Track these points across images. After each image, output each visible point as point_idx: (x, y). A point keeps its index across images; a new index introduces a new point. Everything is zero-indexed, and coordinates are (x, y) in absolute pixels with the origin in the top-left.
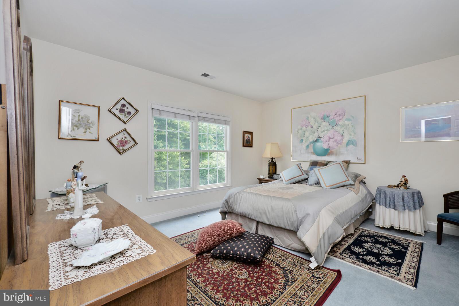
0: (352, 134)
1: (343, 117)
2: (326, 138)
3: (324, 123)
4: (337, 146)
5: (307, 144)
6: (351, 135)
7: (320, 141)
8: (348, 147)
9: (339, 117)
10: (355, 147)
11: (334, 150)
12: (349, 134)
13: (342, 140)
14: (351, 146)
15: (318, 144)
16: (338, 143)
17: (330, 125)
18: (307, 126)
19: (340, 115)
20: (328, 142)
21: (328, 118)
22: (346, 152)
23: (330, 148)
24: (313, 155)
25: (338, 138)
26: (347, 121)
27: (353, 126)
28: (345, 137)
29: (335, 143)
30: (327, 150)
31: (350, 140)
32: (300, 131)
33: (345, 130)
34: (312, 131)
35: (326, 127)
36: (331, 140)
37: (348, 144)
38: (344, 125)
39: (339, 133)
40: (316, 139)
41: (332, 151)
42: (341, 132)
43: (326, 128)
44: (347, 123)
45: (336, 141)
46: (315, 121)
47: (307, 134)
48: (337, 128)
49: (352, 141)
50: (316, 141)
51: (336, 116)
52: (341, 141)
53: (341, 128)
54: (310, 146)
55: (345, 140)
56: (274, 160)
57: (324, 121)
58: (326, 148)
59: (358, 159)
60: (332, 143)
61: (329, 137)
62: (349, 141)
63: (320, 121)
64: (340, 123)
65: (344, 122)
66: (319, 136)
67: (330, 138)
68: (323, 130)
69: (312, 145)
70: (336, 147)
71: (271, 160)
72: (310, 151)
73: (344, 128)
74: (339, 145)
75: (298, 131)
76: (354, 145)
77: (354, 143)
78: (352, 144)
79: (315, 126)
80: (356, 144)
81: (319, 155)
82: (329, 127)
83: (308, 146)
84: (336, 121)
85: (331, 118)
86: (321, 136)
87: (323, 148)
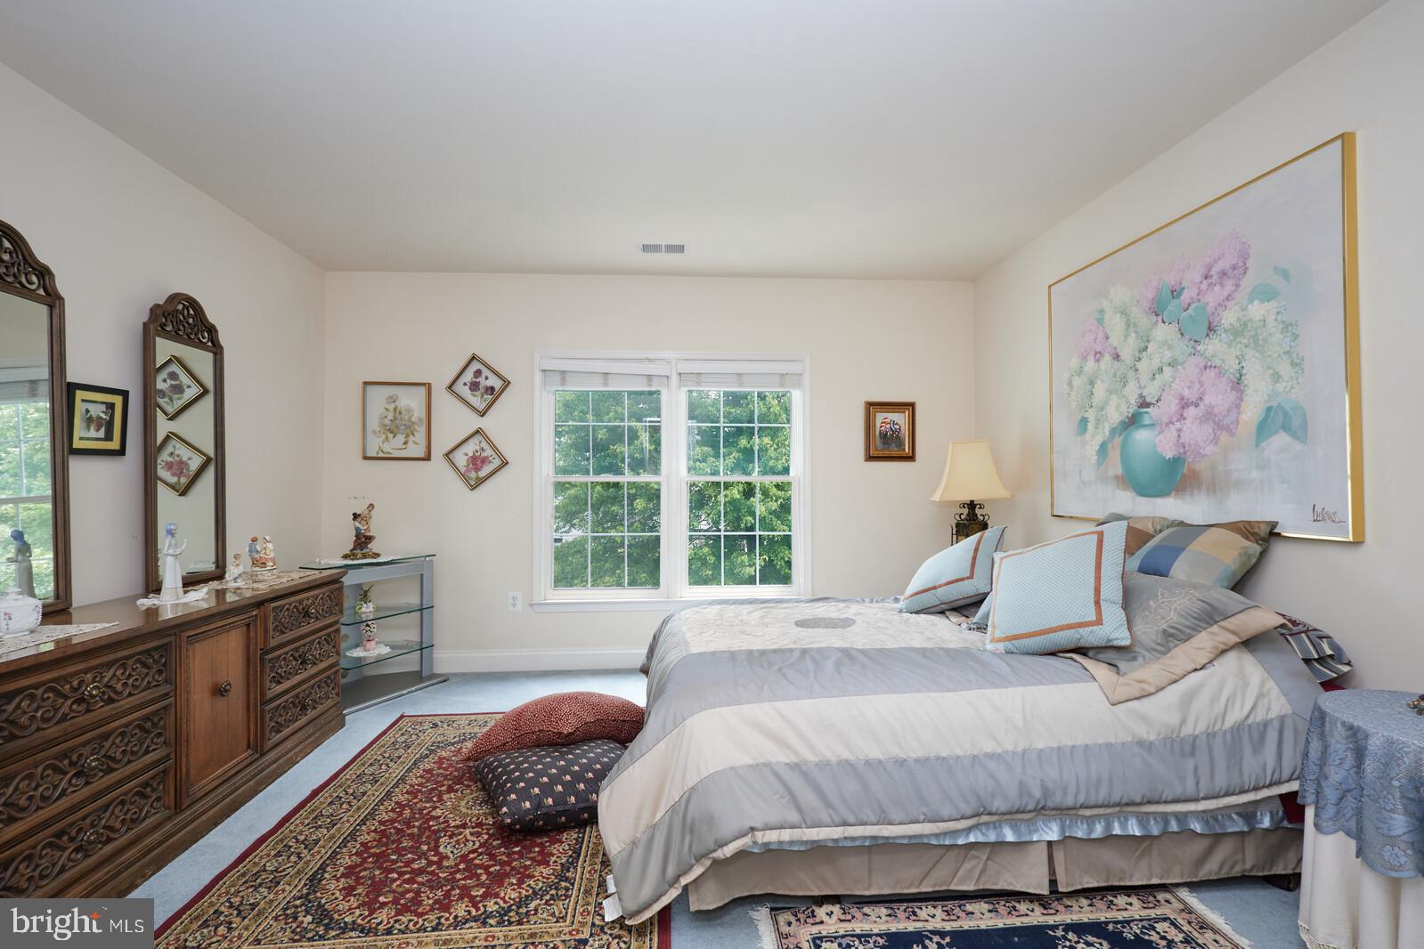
0: (1285, 369)
1: (1237, 286)
2: (1169, 407)
3: (1163, 332)
4: (1215, 441)
5: (1099, 439)
6: (1277, 377)
7: (1147, 421)
8: (1264, 444)
9: (1221, 284)
10: (1298, 447)
11: (1202, 466)
12: (1271, 371)
13: (1238, 407)
14: (1281, 439)
15: (1141, 436)
16: (1221, 424)
17: (1182, 335)
18: (1098, 356)
19: (1223, 274)
20: (1178, 425)
21: (1176, 302)
22: (1255, 474)
23: (1185, 452)
24: (1124, 490)
25: (1218, 398)
26: (1256, 302)
27: (1287, 327)
28: (1249, 391)
29: (1208, 428)
30: (1176, 462)
31: (1274, 404)
32: (1077, 381)
33: (1250, 353)
34: (1115, 375)
35: (1170, 347)
36: (1191, 412)
37: (1264, 429)
38: (1245, 324)
39: (1220, 372)
40: (1131, 411)
41: (1194, 471)
42: (1232, 366)
43: (1168, 354)
44: (1257, 310)
45: (1208, 416)
46: (1128, 326)
47: (1100, 390)
48: (1212, 346)
49: (1285, 414)
50: (1133, 422)
51: (1209, 285)
52: (1232, 417)
53: (1230, 346)
54: (1110, 446)
55: (1251, 412)
56: (978, 511)
57: (1160, 318)
58: (1169, 455)
59: (1319, 517)
60: (1194, 431)
61: (1182, 398)
62: (1269, 409)
63: (1144, 321)
64: (1229, 318)
65: (1245, 309)
66: (1141, 396)
67: (1184, 404)
68: (1156, 363)
69: (1118, 440)
70: (1209, 449)
71: (966, 511)
72: (1111, 472)
73: (1245, 341)
74: (1224, 437)
75: (1070, 384)
76: (1294, 435)
77: (1296, 422)
78: (1286, 427)
79: (1127, 355)
80: (1304, 426)
81: (1145, 489)
82: (1182, 348)
83: (1103, 450)
84: (1209, 309)
85: (1187, 301)
86: (1151, 392)
87: (1157, 453)
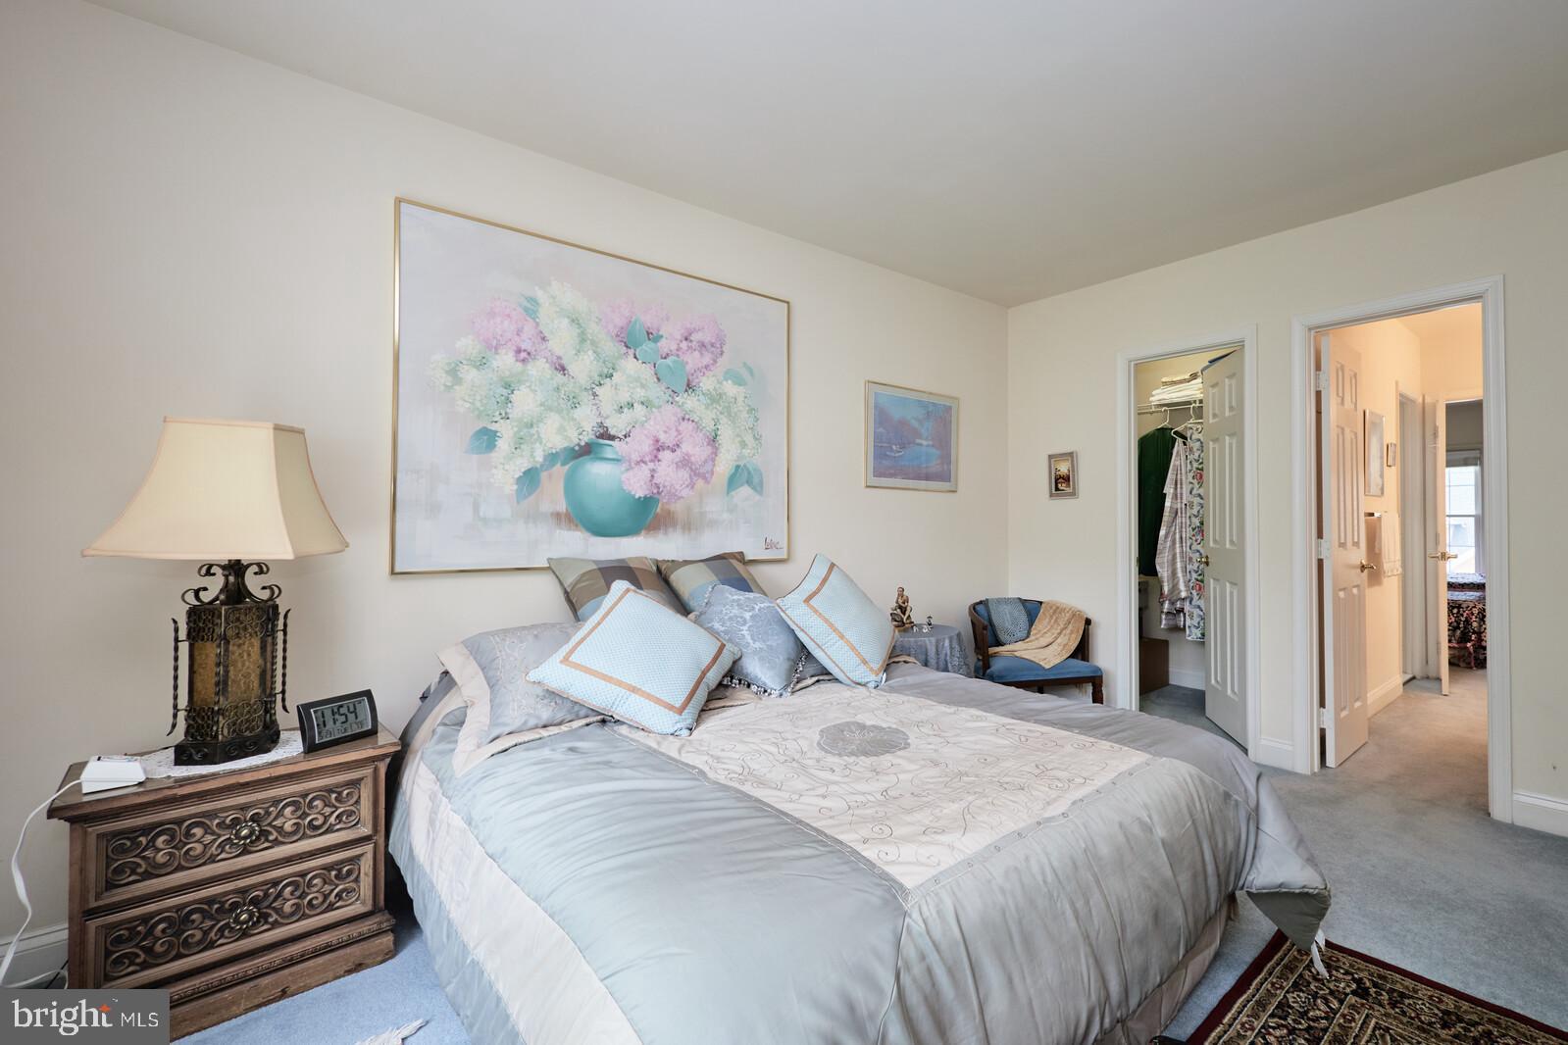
0: (749, 439)
1: (715, 361)
2: (640, 445)
3: (630, 366)
4: (692, 486)
5: (522, 464)
6: (743, 444)
7: (609, 453)
8: (733, 493)
9: (702, 354)
10: (758, 497)
11: (677, 507)
12: (739, 439)
13: (713, 460)
14: (745, 491)
15: (598, 472)
16: (699, 473)
17: (659, 379)
18: (524, 356)
19: (703, 345)
20: (651, 465)
21: (651, 345)
22: (725, 516)
23: (658, 492)
24: (570, 529)
25: (694, 448)
26: (730, 382)
27: (751, 410)
28: (722, 450)
29: (684, 474)
30: (647, 503)
31: (742, 464)
32: (470, 375)
33: (724, 420)
34: (558, 389)
35: (643, 386)
36: (666, 455)
37: (733, 482)
38: (720, 395)
39: (698, 427)
40: (585, 439)
41: (669, 512)
42: (708, 425)
43: (640, 393)
44: (730, 389)
45: (685, 463)
46: (583, 340)
47: (525, 402)
48: (690, 402)
49: (749, 473)
50: (587, 451)
51: (689, 348)
52: (708, 467)
53: (707, 408)
54: (544, 475)
55: (724, 466)
56: (252, 579)
57: (631, 352)
58: (640, 493)
59: (769, 545)
60: (668, 472)
61: (657, 441)
62: (738, 467)
63: (611, 348)
64: (707, 383)
65: (721, 383)
66: (601, 425)
67: (659, 447)
68: (624, 397)
69: (560, 470)
70: (685, 492)
71: (215, 586)
72: (546, 507)
73: (720, 409)
74: (700, 483)
75: (453, 372)
76: (754, 489)
77: (756, 480)
78: (749, 482)
79: (583, 367)
80: (761, 483)
81: (600, 530)
82: (656, 392)
83: (530, 479)
84: (689, 368)
85: (666, 350)
86: (616, 424)
87: (624, 491)
